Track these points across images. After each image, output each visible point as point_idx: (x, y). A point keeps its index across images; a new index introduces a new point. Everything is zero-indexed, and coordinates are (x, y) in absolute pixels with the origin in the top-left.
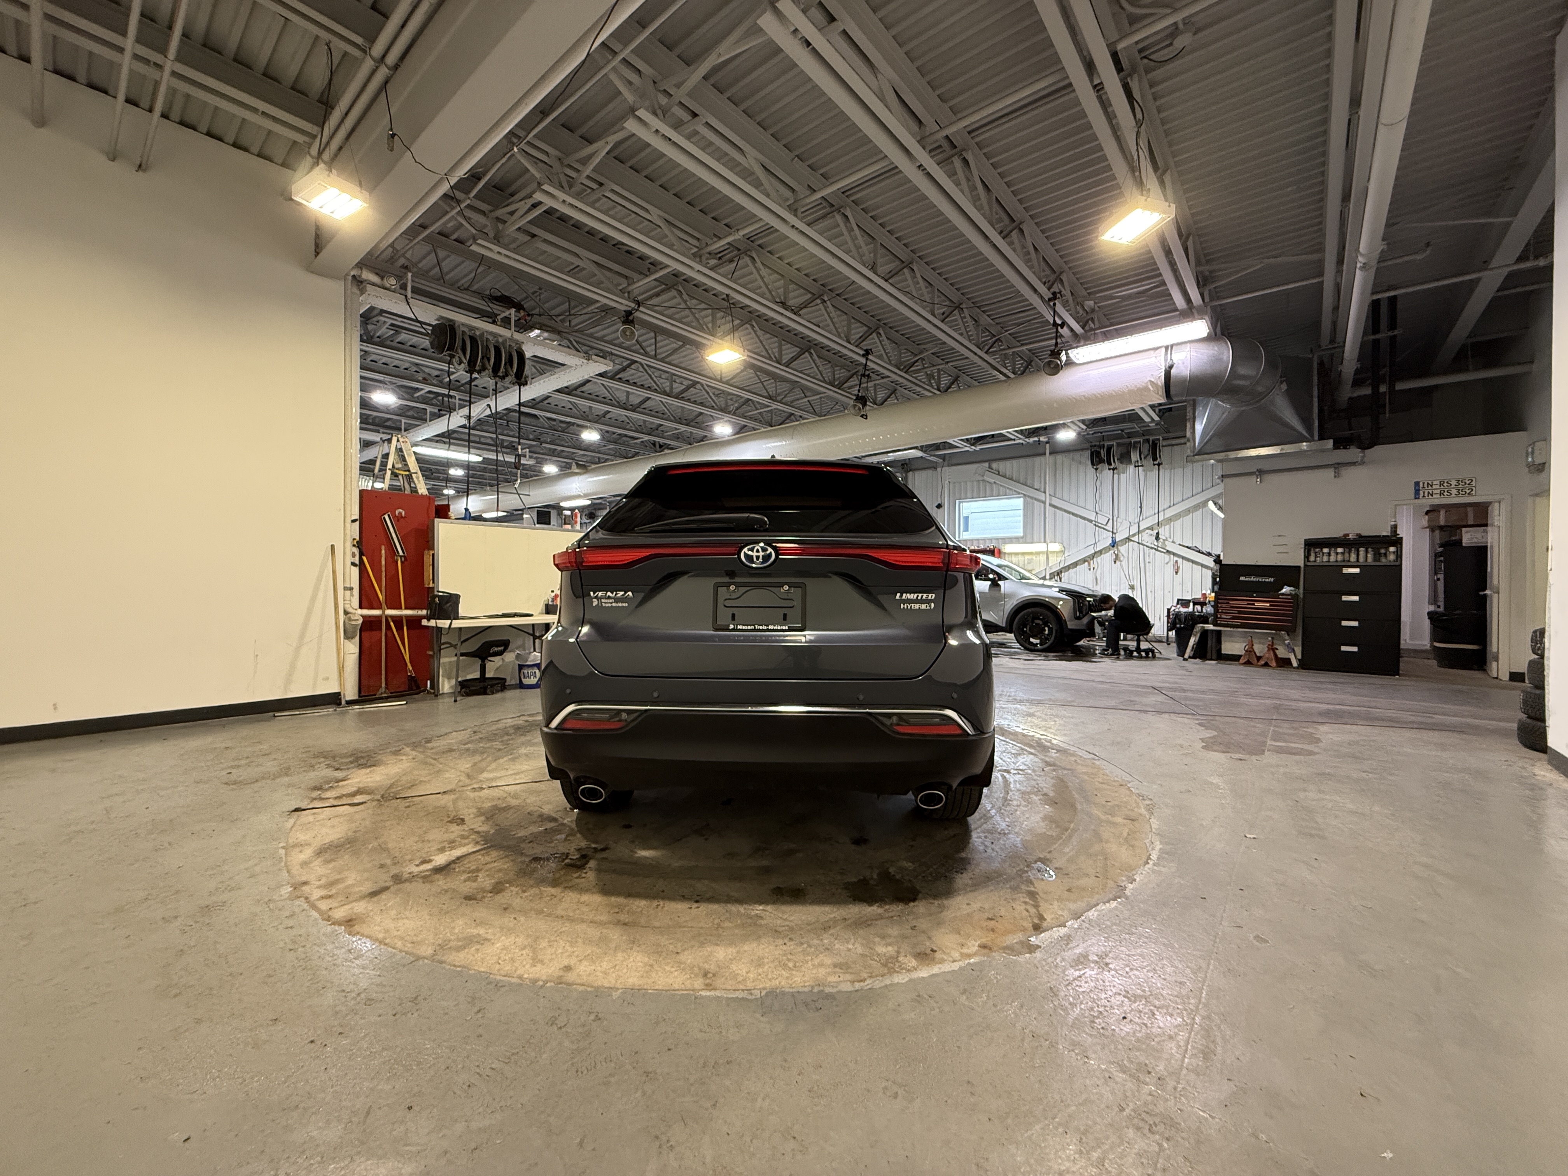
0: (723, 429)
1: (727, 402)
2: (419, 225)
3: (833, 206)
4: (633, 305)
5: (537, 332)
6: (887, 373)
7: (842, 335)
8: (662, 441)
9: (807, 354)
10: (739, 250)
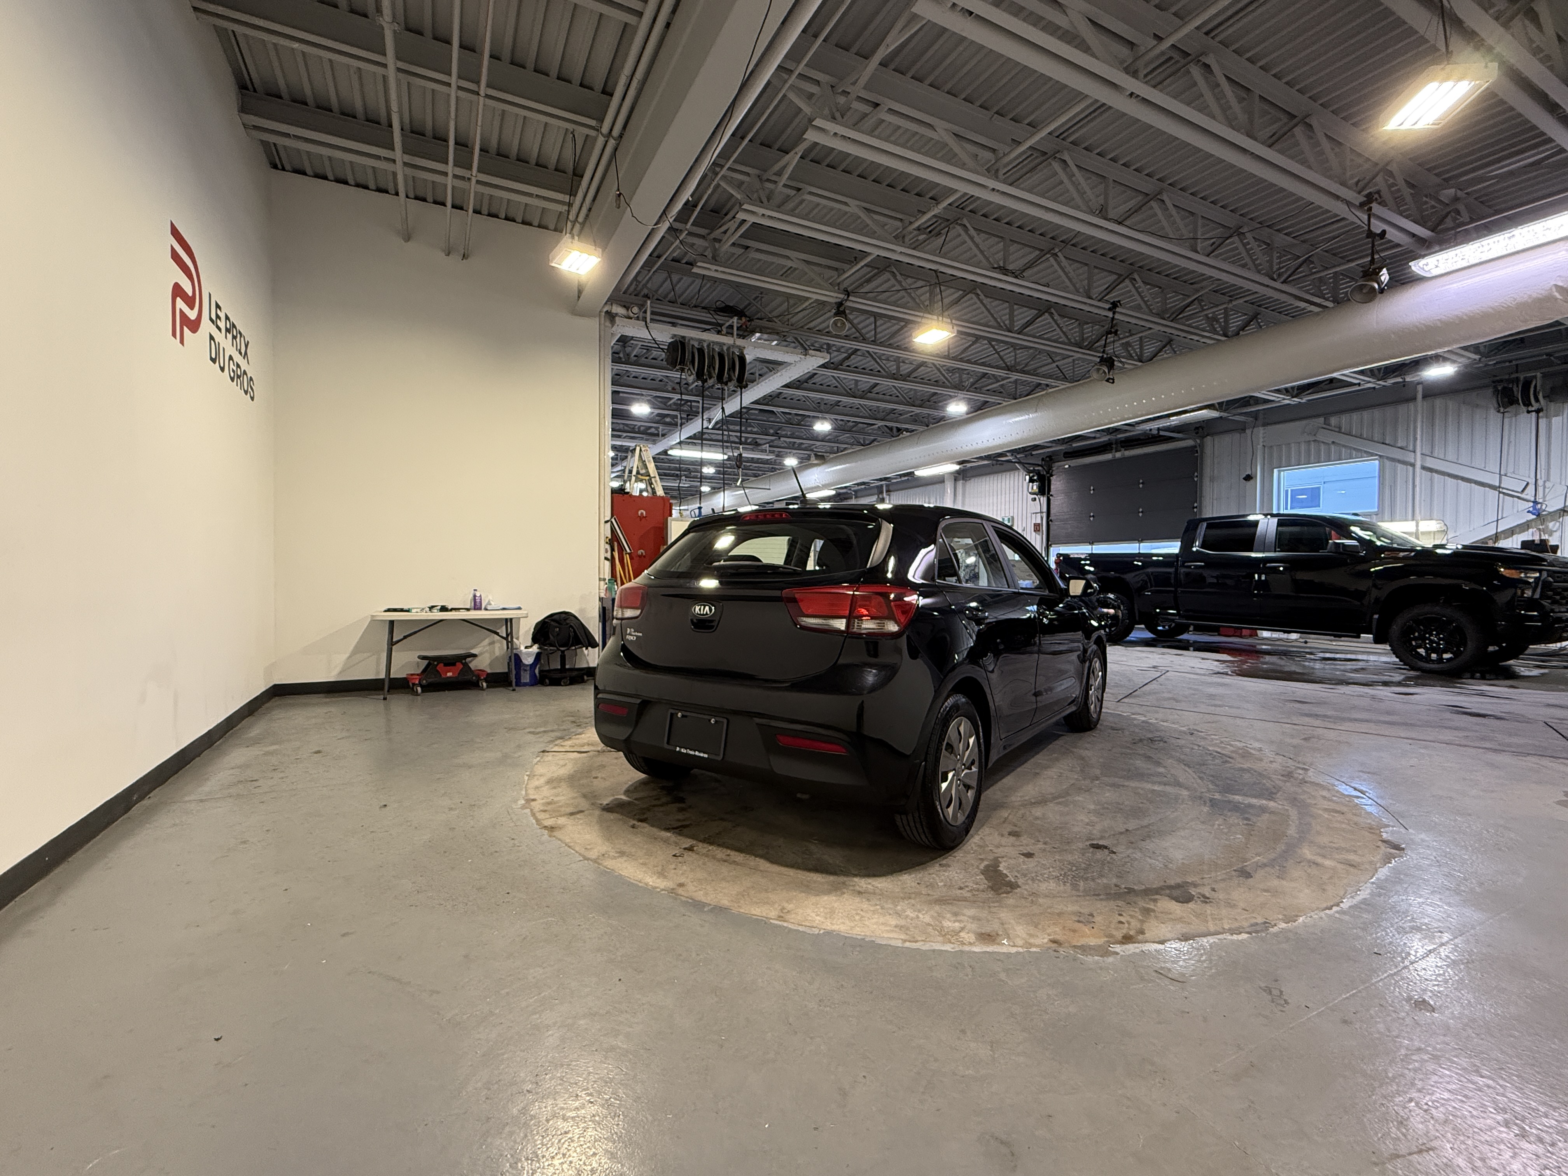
0: (957, 408)
1: (960, 377)
2: (655, 256)
3: (1046, 153)
4: (842, 296)
5: (758, 335)
6: (1148, 325)
7: (1081, 290)
8: (899, 425)
9: (1047, 314)
10: (948, 220)
